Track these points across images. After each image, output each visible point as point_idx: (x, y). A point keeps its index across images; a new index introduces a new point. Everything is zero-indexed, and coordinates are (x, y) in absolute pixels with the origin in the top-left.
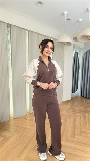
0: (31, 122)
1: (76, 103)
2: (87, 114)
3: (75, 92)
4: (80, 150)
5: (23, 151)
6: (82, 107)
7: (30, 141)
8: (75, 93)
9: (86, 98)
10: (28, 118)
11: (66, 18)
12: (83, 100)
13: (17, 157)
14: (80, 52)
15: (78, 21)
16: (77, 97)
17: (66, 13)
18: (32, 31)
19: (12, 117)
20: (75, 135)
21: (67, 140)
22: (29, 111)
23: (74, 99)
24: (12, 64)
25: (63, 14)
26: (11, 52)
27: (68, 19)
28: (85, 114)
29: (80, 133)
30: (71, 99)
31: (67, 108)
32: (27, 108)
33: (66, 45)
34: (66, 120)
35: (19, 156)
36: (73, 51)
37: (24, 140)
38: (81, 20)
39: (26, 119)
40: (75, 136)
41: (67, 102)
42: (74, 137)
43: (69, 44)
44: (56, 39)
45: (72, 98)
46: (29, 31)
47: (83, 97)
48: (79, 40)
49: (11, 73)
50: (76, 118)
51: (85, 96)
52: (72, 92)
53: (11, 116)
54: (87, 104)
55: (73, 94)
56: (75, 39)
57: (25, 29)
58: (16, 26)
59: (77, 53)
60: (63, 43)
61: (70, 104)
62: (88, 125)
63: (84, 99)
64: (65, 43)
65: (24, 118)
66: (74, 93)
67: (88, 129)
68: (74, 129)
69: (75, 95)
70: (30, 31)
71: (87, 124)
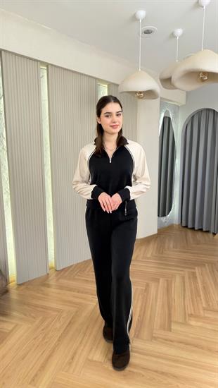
0: (59, 293)
1: (170, 244)
2: (197, 271)
3: (164, 215)
4: (187, 364)
5: (43, 367)
6: (185, 252)
7: (59, 340)
8: (165, 218)
9: (193, 229)
10: (52, 282)
11: (142, 29)
12: (186, 235)
13: (30, 383)
14: (176, 117)
15: (173, 36)
16: (171, 227)
17: (141, 14)
18: (55, 66)
19: (14, 281)
20: (173, 324)
21: (153, 338)
22: (54, 265)
23: (163, 232)
24: (7, 151)
25: (135, 18)
26: (4, 121)
27: (148, 32)
28: (193, 271)
29: (185, 318)
30: (158, 234)
31: (148, 256)
32: (49, 259)
33: (142, 98)
34: (147, 285)
35: (34, 380)
36: (160, 113)
37: (44, 338)
38: (179, 32)
39: (48, 286)
40: (172, 327)
41: (148, 240)
42: (170, 330)
43: (150, 94)
44: (118, 85)
45: (158, 230)
46: (47, 65)
47: (186, 227)
48: (177, 84)
49: (7, 172)
50: (171, 281)
51: (190, 226)
52: (158, 216)
53: (10, 280)
54: (198, 244)
55: (161, 221)
56: (167, 81)
57: (37, 61)
58: (16, 54)
59: (169, 118)
60: (136, 92)
61: (156, 246)
62: (202, 297)
63: (190, 233)
64: (140, 93)
65: (43, 282)
66: (163, 219)
67: (204, 309)
68: (170, 308)
69: (166, 222)
70: (52, 65)
71: (200, 296)
